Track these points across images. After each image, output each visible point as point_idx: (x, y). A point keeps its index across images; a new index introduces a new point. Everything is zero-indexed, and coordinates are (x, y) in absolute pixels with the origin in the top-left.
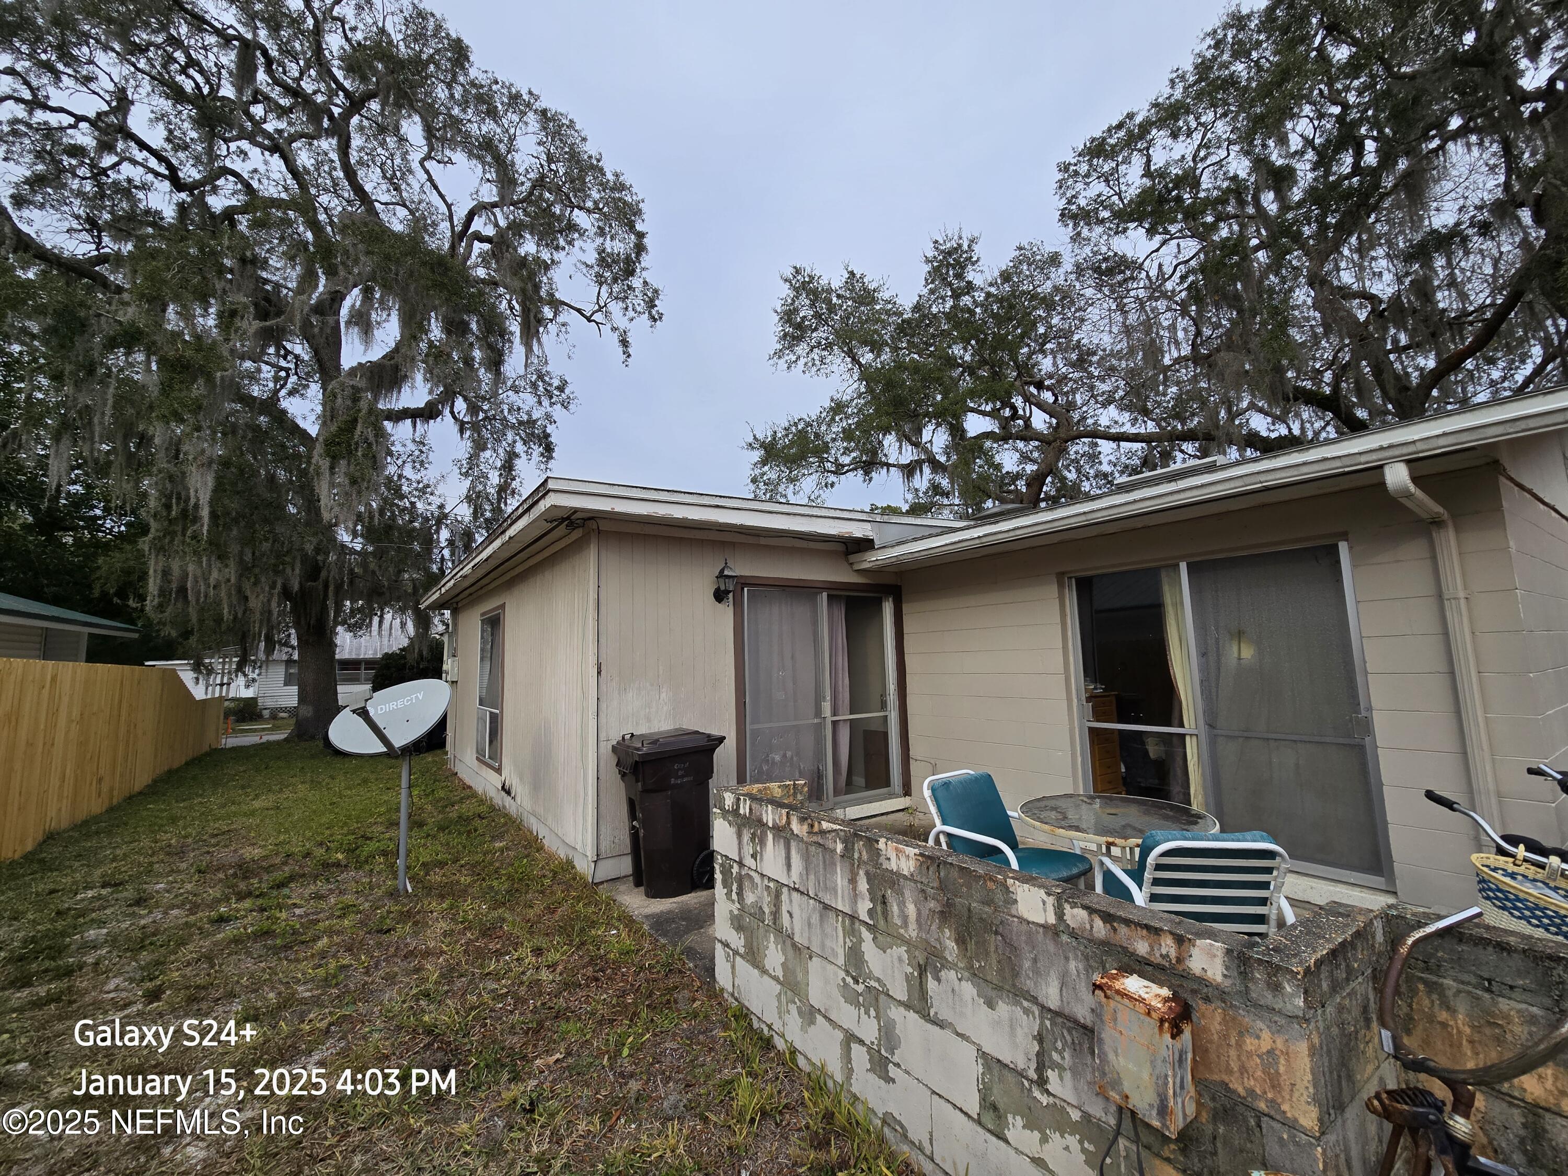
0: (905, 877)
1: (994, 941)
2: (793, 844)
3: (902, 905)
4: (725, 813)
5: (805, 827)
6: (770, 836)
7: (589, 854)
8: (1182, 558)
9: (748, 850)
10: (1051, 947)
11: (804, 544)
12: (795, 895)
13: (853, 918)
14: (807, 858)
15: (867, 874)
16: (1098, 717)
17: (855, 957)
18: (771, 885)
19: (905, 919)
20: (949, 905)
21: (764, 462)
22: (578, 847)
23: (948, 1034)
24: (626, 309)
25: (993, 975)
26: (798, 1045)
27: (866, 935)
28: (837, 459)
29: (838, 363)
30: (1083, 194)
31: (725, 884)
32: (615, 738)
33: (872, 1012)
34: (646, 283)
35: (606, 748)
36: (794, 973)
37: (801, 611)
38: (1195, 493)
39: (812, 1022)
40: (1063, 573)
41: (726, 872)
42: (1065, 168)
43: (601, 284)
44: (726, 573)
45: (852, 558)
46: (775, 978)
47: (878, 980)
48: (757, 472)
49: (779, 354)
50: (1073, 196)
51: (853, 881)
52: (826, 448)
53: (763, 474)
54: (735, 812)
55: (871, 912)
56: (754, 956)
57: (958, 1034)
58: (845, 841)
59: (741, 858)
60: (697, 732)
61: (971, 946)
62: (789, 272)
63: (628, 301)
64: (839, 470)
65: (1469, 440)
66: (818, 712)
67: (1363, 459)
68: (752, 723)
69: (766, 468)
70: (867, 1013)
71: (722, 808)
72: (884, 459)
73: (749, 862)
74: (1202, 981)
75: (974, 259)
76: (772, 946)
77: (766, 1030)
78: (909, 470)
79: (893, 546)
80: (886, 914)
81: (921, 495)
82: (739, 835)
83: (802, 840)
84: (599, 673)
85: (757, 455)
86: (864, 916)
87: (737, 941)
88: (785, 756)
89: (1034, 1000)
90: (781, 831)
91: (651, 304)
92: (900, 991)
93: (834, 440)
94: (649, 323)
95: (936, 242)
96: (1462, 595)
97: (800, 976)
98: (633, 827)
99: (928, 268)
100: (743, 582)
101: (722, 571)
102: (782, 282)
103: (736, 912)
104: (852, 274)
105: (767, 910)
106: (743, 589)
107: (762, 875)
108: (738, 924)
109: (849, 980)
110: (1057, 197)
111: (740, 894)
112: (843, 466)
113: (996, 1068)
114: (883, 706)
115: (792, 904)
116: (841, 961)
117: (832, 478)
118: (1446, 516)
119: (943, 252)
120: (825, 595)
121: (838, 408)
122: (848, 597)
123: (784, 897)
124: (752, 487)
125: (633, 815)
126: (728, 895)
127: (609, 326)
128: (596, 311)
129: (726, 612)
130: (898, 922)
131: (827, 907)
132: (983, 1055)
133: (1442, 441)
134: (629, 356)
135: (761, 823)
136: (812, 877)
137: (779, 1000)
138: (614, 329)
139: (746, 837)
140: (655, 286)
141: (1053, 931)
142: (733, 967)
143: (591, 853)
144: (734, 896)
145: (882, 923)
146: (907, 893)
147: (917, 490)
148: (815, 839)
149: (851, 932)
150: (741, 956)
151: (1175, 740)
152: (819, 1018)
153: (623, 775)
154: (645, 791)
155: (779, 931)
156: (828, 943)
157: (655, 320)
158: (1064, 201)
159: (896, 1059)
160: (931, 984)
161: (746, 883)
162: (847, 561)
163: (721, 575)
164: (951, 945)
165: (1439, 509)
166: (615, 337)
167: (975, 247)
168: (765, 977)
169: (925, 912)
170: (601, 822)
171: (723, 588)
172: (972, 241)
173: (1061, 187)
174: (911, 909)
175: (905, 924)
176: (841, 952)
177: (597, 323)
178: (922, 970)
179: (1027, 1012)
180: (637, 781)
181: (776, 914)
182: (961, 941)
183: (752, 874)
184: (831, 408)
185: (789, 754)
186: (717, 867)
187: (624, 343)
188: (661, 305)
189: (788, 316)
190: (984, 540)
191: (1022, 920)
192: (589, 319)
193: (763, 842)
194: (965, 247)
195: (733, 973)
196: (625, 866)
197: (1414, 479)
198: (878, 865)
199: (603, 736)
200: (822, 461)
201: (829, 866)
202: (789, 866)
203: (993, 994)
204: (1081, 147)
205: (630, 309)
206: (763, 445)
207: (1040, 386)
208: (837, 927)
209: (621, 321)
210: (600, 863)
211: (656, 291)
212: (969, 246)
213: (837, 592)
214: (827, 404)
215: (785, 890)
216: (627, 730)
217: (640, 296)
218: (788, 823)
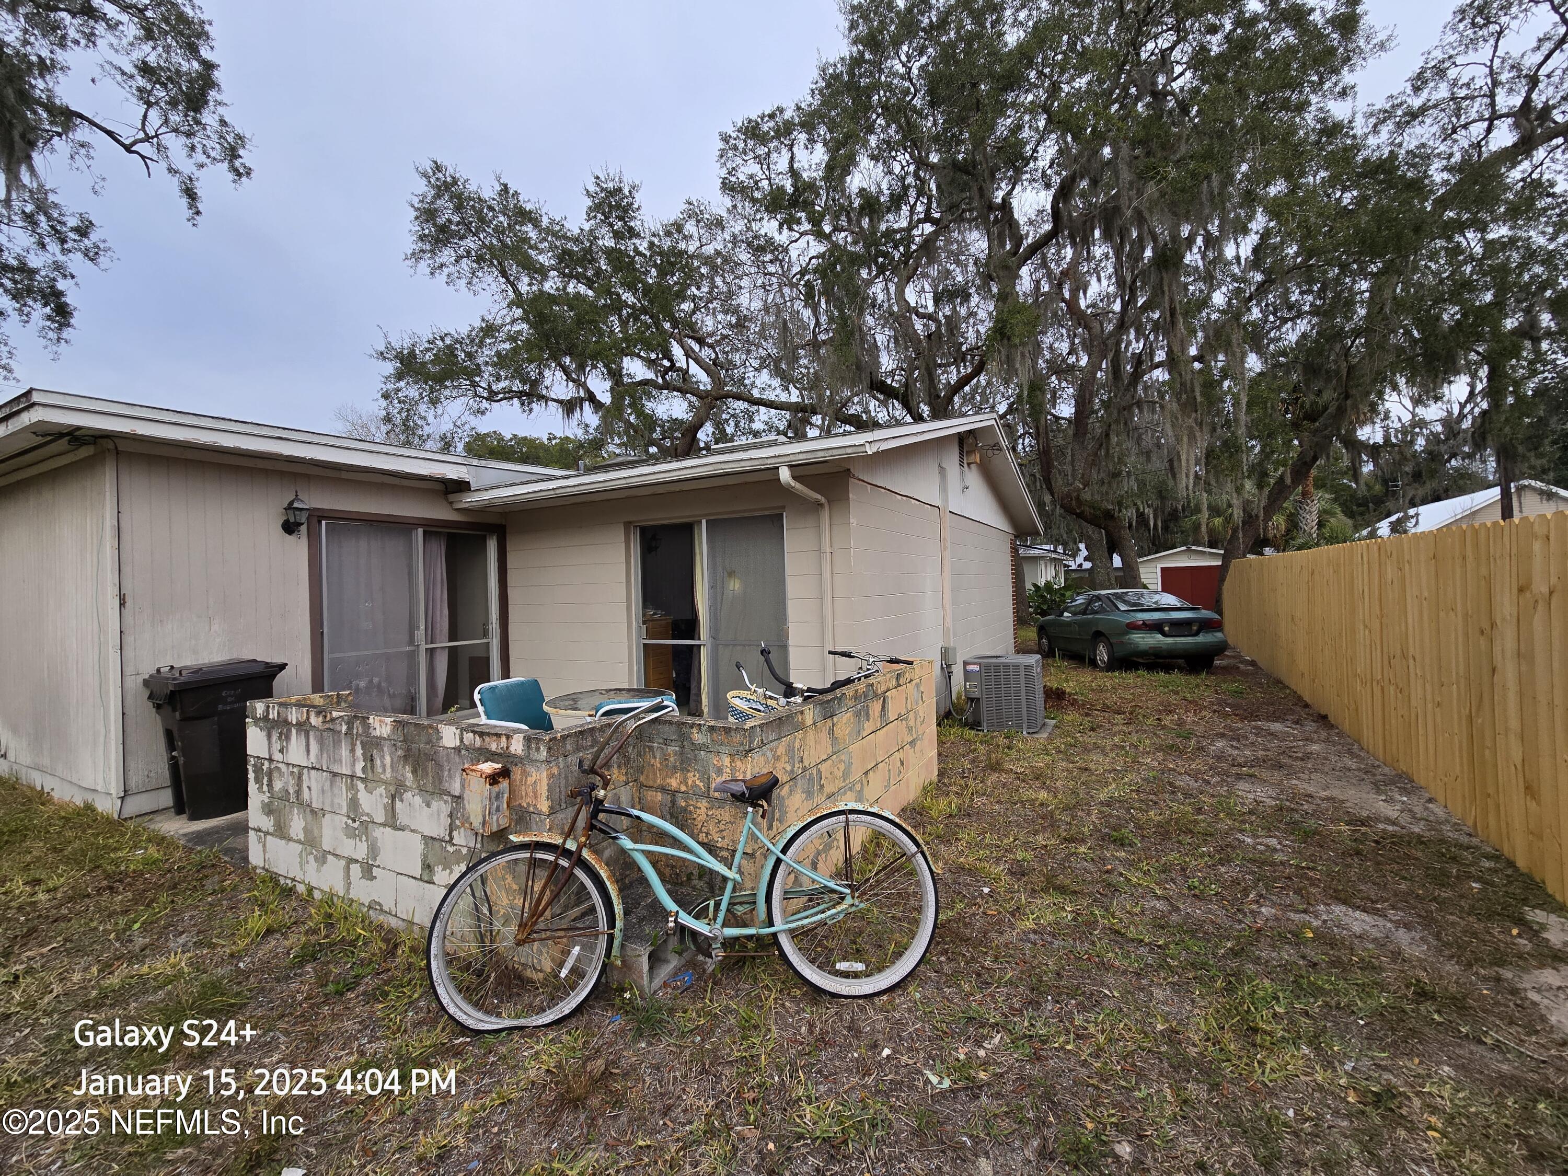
0: (385, 739)
1: (430, 765)
2: (311, 733)
3: (382, 757)
4: (257, 721)
5: (321, 719)
6: (294, 731)
7: (113, 791)
8: (704, 516)
9: (276, 746)
10: (457, 760)
11: (396, 481)
12: (313, 772)
13: (352, 777)
14: (321, 742)
15: (362, 743)
16: (650, 635)
17: (354, 804)
18: (295, 770)
19: (384, 766)
20: (408, 750)
21: (400, 376)
22: (99, 788)
23: (407, 832)
24: (193, 148)
25: (430, 788)
26: (313, 884)
27: (361, 786)
28: (490, 386)
29: (491, 281)
30: (742, 169)
31: (258, 780)
32: (148, 670)
33: (364, 838)
34: (223, 123)
35: (134, 683)
36: (312, 832)
37: (393, 545)
38: (689, 471)
39: (324, 861)
40: (630, 523)
41: (258, 770)
42: (726, 139)
43: (149, 105)
44: (296, 505)
45: (452, 497)
46: (299, 842)
47: (368, 815)
48: (390, 386)
49: (417, 256)
50: (733, 169)
51: (353, 751)
52: (478, 371)
53: (398, 390)
54: (266, 718)
55: (364, 769)
56: (281, 832)
57: (412, 831)
58: (348, 723)
59: (270, 756)
60: (255, 661)
61: (420, 772)
62: (428, 166)
63: (196, 140)
64: (492, 396)
65: (812, 458)
66: (411, 641)
67: (769, 461)
68: (332, 651)
69: (402, 384)
70: (361, 840)
71: (255, 718)
72: (544, 392)
73: (277, 756)
74: (514, 756)
75: (636, 206)
76: (296, 817)
77: (289, 882)
78: (569, 407)
79: (487, 490)
80: (372, 767)
81: (591, 431)
82: (269, 736)
83: (318, 729)
84: (122, 604)
85: (389, 368)
86: (360, 774)
87: (267, 823)
88: (371, 681)
89: (448, 793)
90: (303, 727)
91: (232, 153)
92: (380, 818)
93: (487, 363)
94: (231, 176)
95: (597, 178)
96: (828, 550)
97: (316, 832)
98: (173, 758)
99: (589, 202)
100: (317, 516)
101: (291, 503)
102: (417, 176)
103: (267, 800)
104: (505, 188)
105: (291, 791)
106: (320, 522)
107: (288, 764)
108: (268, 810)
109: (350, 822)
110: (718, 165)
111: (270, 785)
112: (497, 394)
113: (430, 841)
114: (485, 634)
115: (313, 781)
116: (344, 810)
117: (485, 404)
118: (823, 500)
119: (602, 190)
120: (420, 531)
121: (489, 330)
122: (449, 533)
123: (305, 777)
124: (384, 403)
125: (171, 746)
126: (260, 789)
127: (163, 165)
128: (141, 141)
129: (298, 547)
130: (380, 770)
131: (335, 775)
132: (425, 837)
133: (802, 456)
134: (198, 213)
135: (286, 723)
136: (325, 755)
137: (301, 857)
138: (172, 170)
139: (275, 736)
140: (239, 130)
141: (457, 750)
142: (264, 846)
143: (115, 789)
144: (265, 788)
145: (370, 776)
146: (386, 749)
147: (587, 426)
148: (327, 726)
149: (352, 788)
150: (271, 834)
151: (695, 649)
152: (330, 857)
153: (158, 707)
154: (185, 719)
155: (300, 803)
156: (336, 801)
157: (239, 175)
158: (724, 171)
159: (377, 863)
160: (398, 804)
161: (275, 774)
162: (447, 499)
163: (290, 507)
164: (409, 775)
165: (819, 497)
166: (174, 183)
167: (636, 195)
168: (291, 843)
169: (395, 759)
170: (128, 758)
171: (292, 520)
172: (633, 187)
173: (722, 156)
174: (388, 759)
175: (384, 770)
176: (344, 804)
177: (143, 157)
178: (393, 797)
179: (446, 802)
180: (174, 710)
181: (298, 793)
182: (414, 772)
183: (280, 765)
184: (482, 329)
185: (376, 680)
186: (250, 768)
187: (190, 194)
188: (247, 157)
189: (428, 214)
190: (558, 491)
191: (444, 747)
192: (128, 149)
193: (288, 738)
194: (626, 192)
195: (264, 851)
196: (166, 798)
197: (794, 478)
198: (368, 735)
199: (129, 670)
200: (474, 385)
201: (337, 744)
202: (308, 751)
203: (429, 798)
204: (740, 124)
205: (199, 148)
206: (400, 356)
207: (701, 341)
208: (342, 785)
209: (186, 166)
210: (129, 800)
211: (239, 137)
212: (630, 192)
213: (432, 529)
214: (478, 323)
215: (305, 771)
216: (164, 663)
217: (215, 137)
218: (308, 718)
